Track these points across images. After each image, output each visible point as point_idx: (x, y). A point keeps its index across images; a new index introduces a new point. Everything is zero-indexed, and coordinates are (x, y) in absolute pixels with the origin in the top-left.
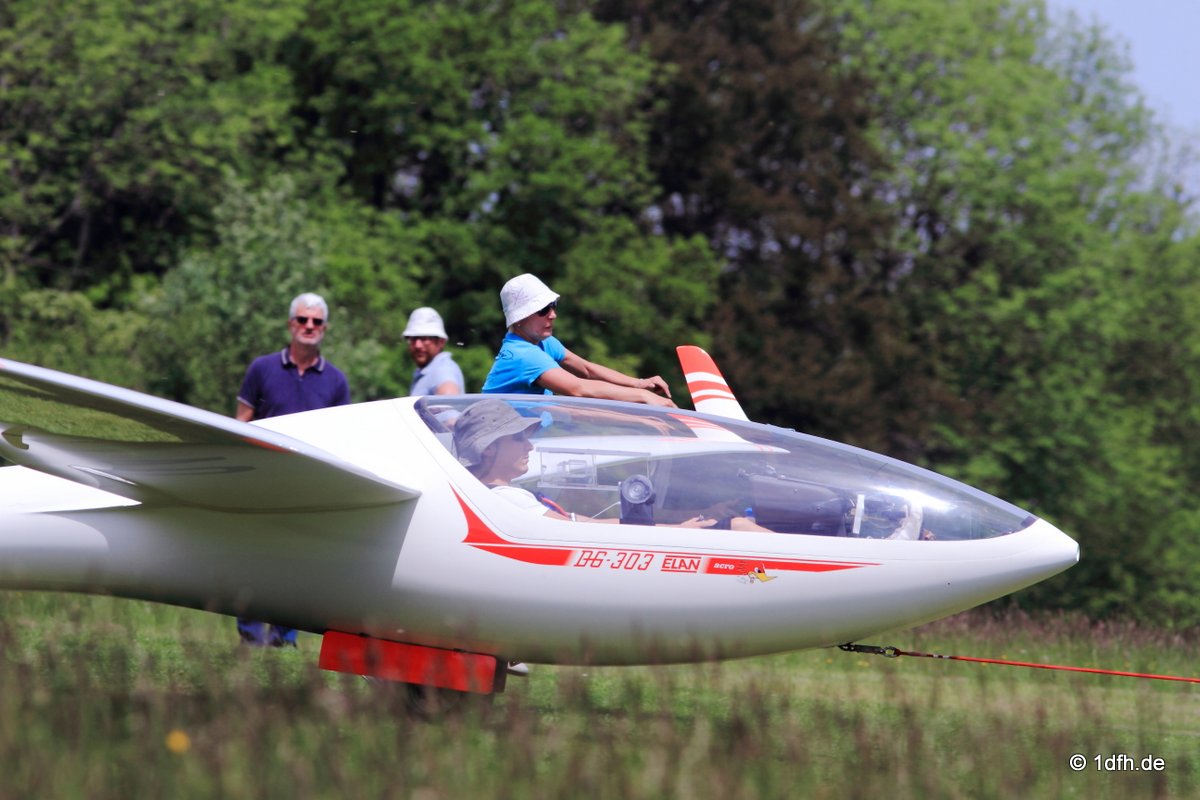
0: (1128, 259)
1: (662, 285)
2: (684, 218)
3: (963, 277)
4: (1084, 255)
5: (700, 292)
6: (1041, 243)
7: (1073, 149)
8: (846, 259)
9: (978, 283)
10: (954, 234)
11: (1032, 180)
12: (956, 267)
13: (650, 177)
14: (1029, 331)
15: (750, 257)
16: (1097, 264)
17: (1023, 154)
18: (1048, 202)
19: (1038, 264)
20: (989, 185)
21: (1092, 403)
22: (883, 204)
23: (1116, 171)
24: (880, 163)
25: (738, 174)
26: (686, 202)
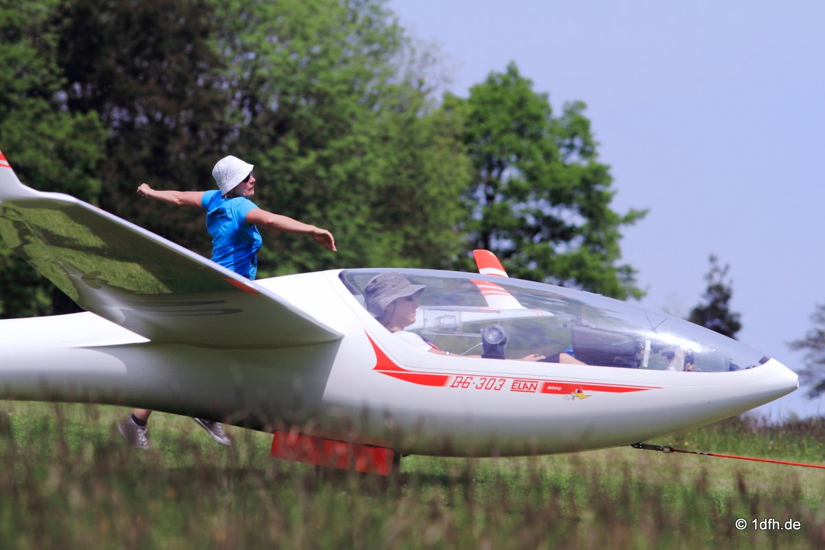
0: (386, 129)
1: (67, 146)
2: (83, 99)
3: (274, 142)
4: (356, 126)
5: (93, 151)
6: (327, 119)
7: (350, 54)
8: (194, 128)
9: (284, 146)
10: (269, 112)
11: (322, 75)
12: (269, 135)
13: (58, 71)
14: (319, 179)
15: (128, 127)
16: (366, 134)
17: (314, 57)
18: (333, 91)
19: (325, 133)
20: (293, 78)
21: (361, 228)
22: (218, 91)
23: (378, 70)
24: (217, 63)
25: (120, 70)
26: (84, 88)
